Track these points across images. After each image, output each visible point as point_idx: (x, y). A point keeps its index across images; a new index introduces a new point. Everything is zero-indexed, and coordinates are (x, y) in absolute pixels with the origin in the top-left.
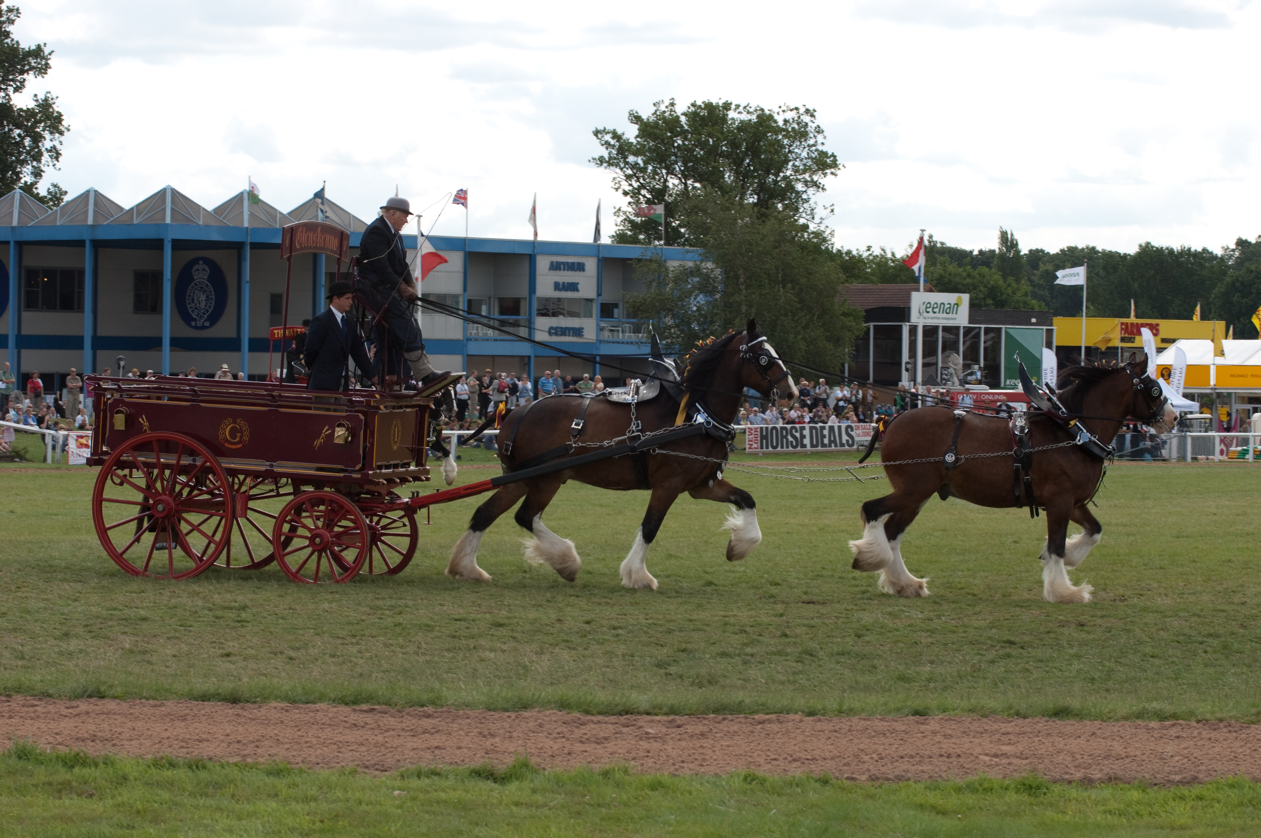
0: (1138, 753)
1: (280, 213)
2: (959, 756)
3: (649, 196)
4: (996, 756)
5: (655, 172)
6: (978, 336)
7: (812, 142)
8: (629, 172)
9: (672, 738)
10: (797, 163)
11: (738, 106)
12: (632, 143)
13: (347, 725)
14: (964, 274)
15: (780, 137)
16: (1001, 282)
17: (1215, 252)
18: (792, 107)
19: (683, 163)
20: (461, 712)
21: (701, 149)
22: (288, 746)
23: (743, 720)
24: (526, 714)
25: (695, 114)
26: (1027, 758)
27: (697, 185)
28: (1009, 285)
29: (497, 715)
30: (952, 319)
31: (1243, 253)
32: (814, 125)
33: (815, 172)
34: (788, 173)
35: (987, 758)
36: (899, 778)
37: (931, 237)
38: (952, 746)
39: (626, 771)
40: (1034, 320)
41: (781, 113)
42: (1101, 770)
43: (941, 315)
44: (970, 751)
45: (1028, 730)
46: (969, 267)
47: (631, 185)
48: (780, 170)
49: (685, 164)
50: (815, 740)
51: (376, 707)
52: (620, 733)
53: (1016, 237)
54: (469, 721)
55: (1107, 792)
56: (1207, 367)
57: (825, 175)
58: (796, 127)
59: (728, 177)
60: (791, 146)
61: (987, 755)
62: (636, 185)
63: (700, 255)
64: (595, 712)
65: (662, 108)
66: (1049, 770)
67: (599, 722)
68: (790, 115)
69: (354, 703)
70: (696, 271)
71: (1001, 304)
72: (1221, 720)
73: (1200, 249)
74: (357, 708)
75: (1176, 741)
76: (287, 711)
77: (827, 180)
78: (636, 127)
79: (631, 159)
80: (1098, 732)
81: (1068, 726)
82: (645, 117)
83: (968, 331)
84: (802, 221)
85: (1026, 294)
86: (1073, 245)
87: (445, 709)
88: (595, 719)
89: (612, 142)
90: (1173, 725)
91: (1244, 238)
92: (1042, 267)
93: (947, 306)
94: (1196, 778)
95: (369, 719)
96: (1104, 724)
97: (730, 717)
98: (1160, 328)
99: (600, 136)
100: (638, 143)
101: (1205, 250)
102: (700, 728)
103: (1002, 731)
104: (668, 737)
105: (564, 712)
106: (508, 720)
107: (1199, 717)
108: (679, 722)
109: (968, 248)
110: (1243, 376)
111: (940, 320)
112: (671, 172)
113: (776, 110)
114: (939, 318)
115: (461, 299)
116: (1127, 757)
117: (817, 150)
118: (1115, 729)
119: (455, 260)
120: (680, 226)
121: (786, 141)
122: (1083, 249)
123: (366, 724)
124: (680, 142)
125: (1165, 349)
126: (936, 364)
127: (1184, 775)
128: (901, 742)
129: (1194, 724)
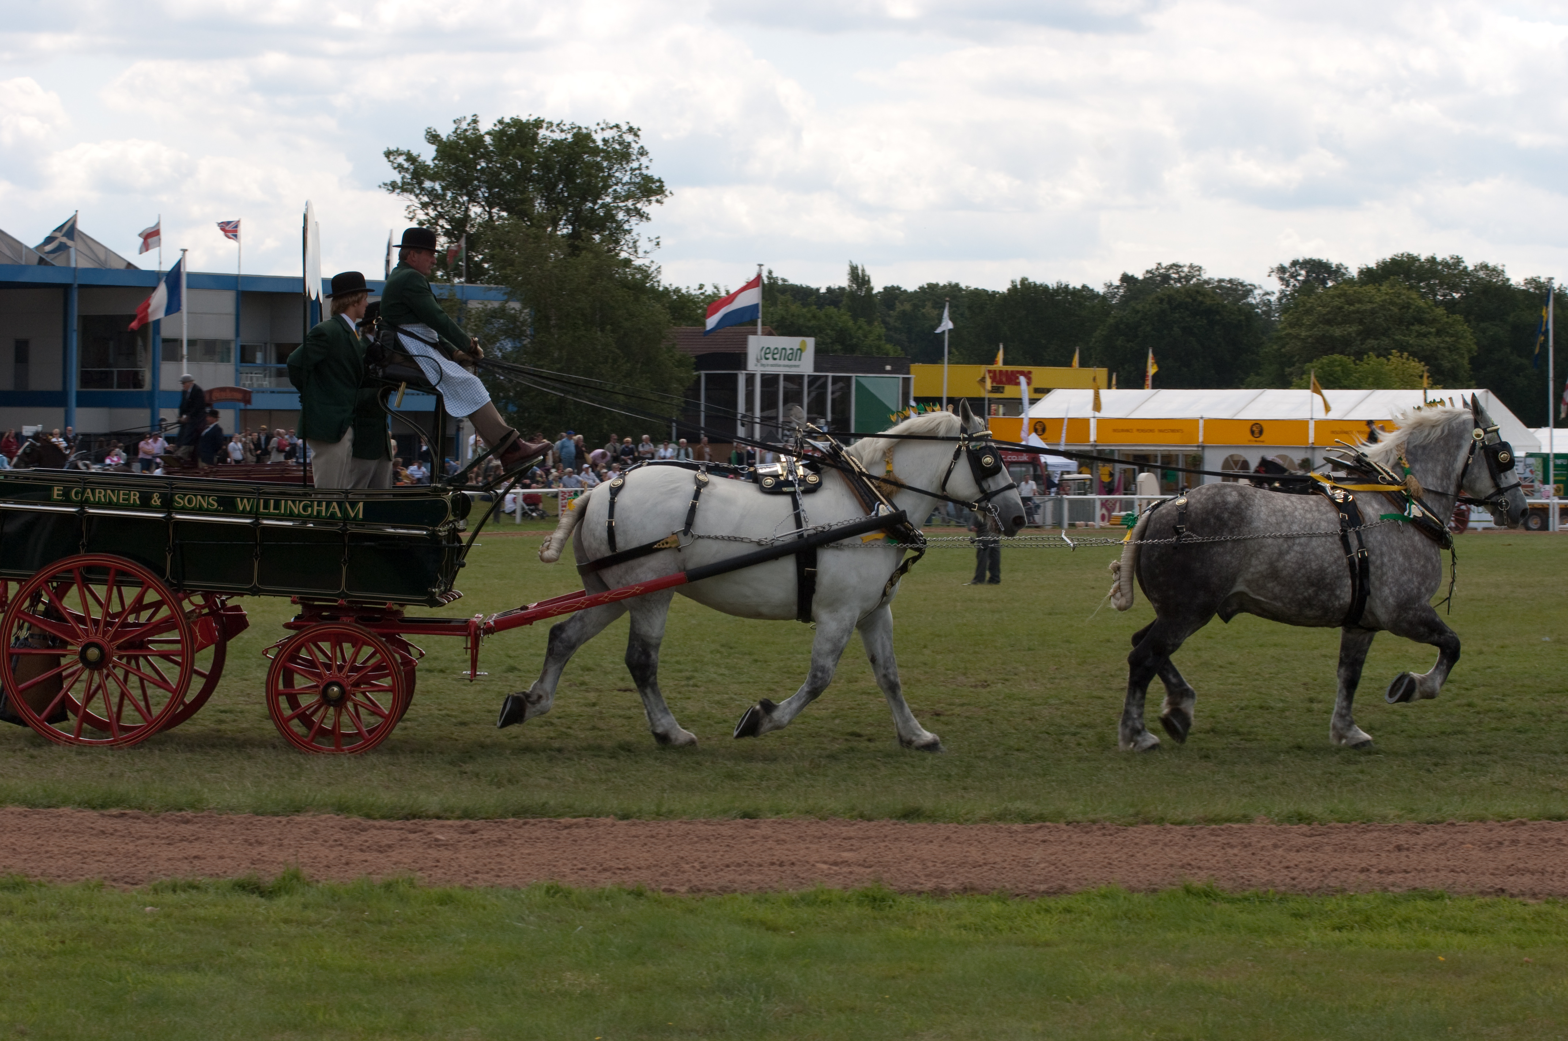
0: (998, 859)
1: (26, 247)
2: (793, 864)
3: (448, 227)
4: (835, 864)
5: (454, 198)
6: (824, 386)
7: (635, 165)
8: (425, 199)
9: (465, 846)
10: (618, 188)
11: (551, 124)
12: (428, 166)
13: (94, 832)
14: (809, 315)
15: (599, 159)
16: (851, 323)
17: (1096, 290)
18: (612, 124)
19: (487, 188)
20: (224, 817)
21: (509, 173)
22: (26, 856)
23: (546, 824)
24: (298, 819)
25: (502, 133)
26: (870, 867)
27: (505, 214)
28: (860, 328)
29: (265, 820)
30: (795, 366)
31: (1128, 290)
32: (638, 146)
33: (638, 200)
34: (608, 200)
35: (825, 867)
36: (723, 890)
37: (770, 272)
38: (786, 852)
39: (412, 884)
40: (888, 368)
41: (599, 131)
42: (955, 879)
43: (782, 362)
44: (807, 858)
45: (873, 834)
46: (814, 307)
47: (427, 214)
48: (598, 197)
49: (490, 189)
50: (629, 846)
51: (127, 811)
52: (406, 839)
53: (868, 272)
54: (233, 827)
55: (962, 905)
56: (1086, 421)
57: (650, 202)
58: (617, 147)
59: (539, 206)
60: (610, 169)
61: (825, 862)
62: (432, 213)
63: (505, 294)
64: (377, 816)
65: (464, 126)
66: (896, 880)
67: (382, 828)
68: (609, 134)
69: (103, 806)
70: (501, 312)
71: (851, 349)
72: (1094, 822)
73: (1079, 287)
74: (106, 812)
75: (1042, 846)
76: (25, 816)
77: (651, 208)
78: (434, 147)
79: (428, 184)
80: (954, 836)
81: (919, 829)
82: (444, 137)
83: (813, 380)
84: (623, 255)
85: (879, 338)
86: (934, 282)
87: (206, 813)
88: (377, 823)
89: (406, 165)
90: (1040, 828)
91: (1130, 274)
92: (899, 307)
93: (789, 352)
94: (1064, 887)
95: (119, 825)
96: (960, 827)
97: (532, 821)
98: (1033, 376)
99: (392, 158)
100: (436, 166)
101: (1084, 287)
102: (497, 834)
103: (844, 835)
104: (461, 844)
105: (342, 816)
106: (279, 826)
107: (1070, 819)
108: (473, 827)
109: (814, 285)
110: (1127, 431)
111: (781, 368)
112: (473, 199)
113: (593, 127)
114: (779, 366)
115: (233, 346)
116: (985, 864)
117: (641, 174)
118: (973, 833)
119: (227, 301)
120: (484, 260)
121: (605, 164)
122: (945, 286)
123: (116, 830)
124: (483, 164)
125: (1038, 400)
126: (776, 418)
127: (1050, 885)
128: (728, 849)
129: (1063, 826)
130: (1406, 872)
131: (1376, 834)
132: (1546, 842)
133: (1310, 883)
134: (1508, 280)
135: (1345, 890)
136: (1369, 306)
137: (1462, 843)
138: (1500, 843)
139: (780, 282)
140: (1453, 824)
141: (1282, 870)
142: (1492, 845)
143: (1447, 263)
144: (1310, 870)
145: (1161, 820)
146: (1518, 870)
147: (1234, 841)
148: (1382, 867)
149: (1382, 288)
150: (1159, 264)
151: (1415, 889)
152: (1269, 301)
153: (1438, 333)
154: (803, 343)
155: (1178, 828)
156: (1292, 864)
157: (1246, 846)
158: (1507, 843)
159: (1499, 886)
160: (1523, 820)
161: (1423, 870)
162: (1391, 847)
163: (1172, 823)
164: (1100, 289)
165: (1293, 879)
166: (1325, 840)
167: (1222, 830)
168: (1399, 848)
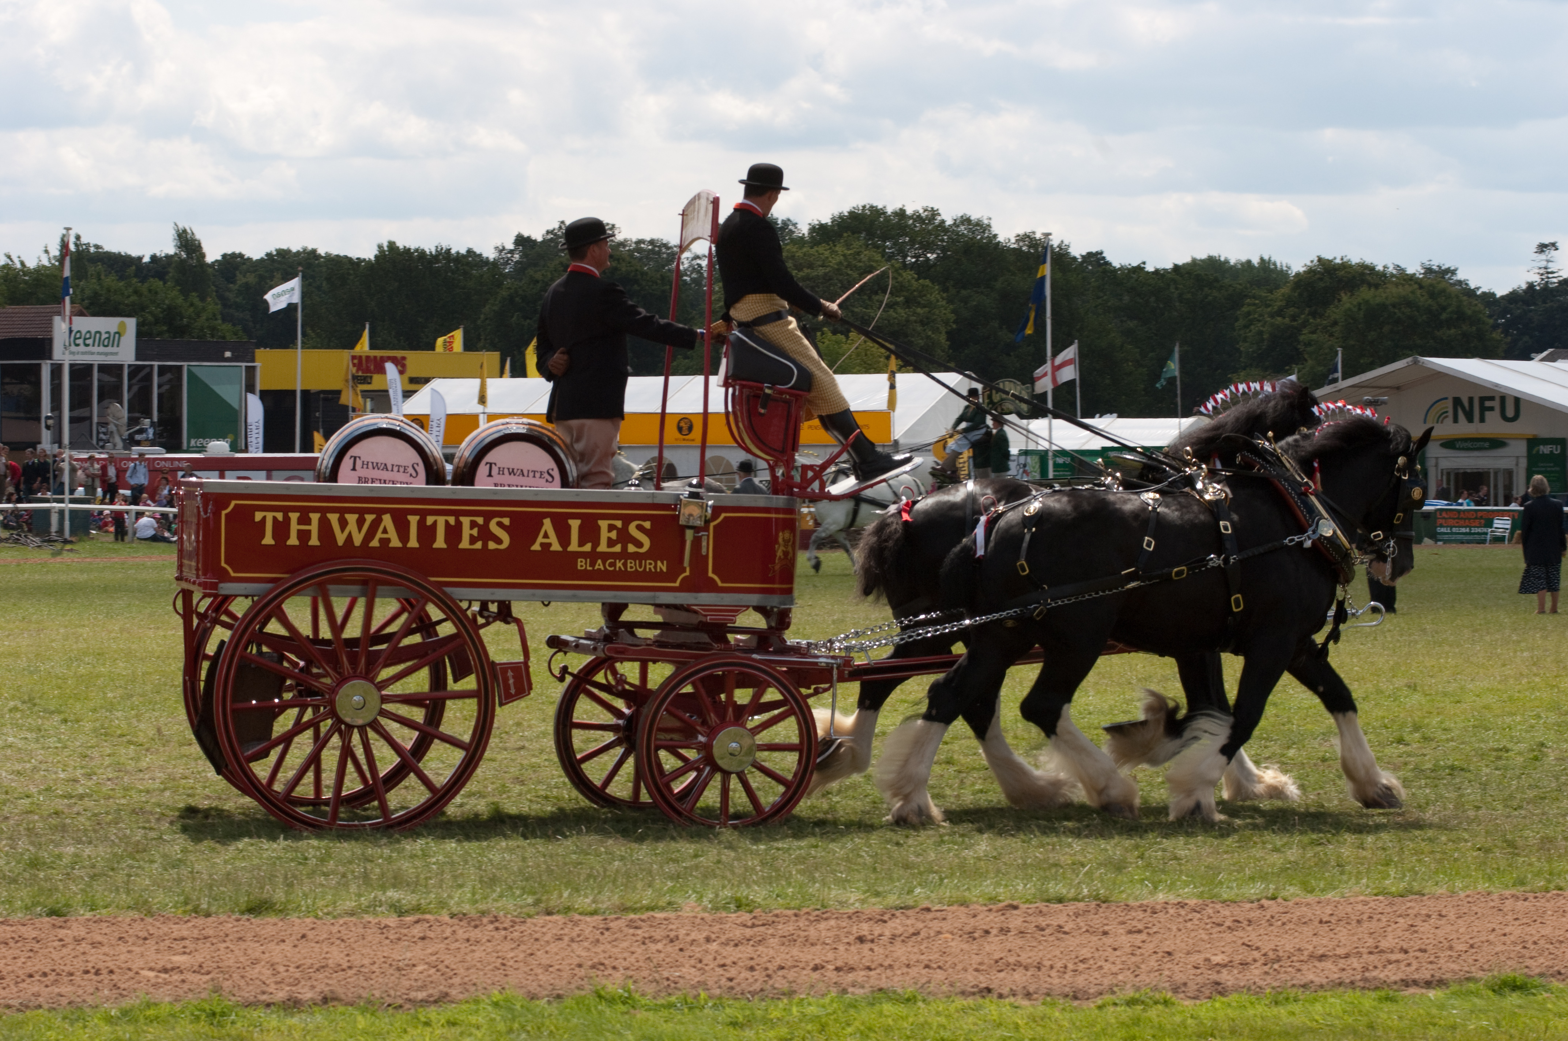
0: (366, 962)
2: (111, 972)
4: (165, 970)
6: (149, 377)
14: (128, 290)
16: (180, 301)
17: (485, 255)
26: (208, 973)
28: (192, 305)
30: (112, 354)
31: (524, 255)
35: (152, 974)
36: (25, 1005)
37: (79, 238)
38: (103, 957)
40: (228, 354)
42: (313, 987)
43: (96, 349)
44: (129, 965)
45: (211, 932)
46: (135, 280)
53: (199, 237)
55: (321, 1018)
56: (475, 417)
61: (151, 969)
66: (239, 989)
71: (180, 331)
72: (483, 913)
73: (463, 251)
75: (421, 944)
80: (311, 935)
81: (268, 924)
83: (134, 371)
85: (214, 317)
86: (285, 247)
90: (417, 922)
91: (526, 234)
92: (241, 280)
93: (104, 336)
94: (447, 994)
96: (319, 922)
98: (408, 362)
101: (470, 252)
103: (174, 935)
107: (455, 910)
109: (134, 253)
111: (95, 356)
114: (93, 354)
116: (350, 968)
118: (335, 929)
122: (298, 252)
125: (415, 392)
126: (90, 418)
127: (431, 991)
128: (31, 954)
129: (447, 919)
130: (869, 968)
131: (832, 922)
132: (1043, 930)
133: (750, 985)
134: (995, 236)
135: (795, 992)
136: (821, 271)
137: (939, 933)
138: (987, 932)
139: (92, 250)
140: (928, 910)
141: (717, 969)
142: (976, 935)
143: (919, 216)
144: (752, 969)
145: (568, 909)
146: (1008, 964)
147: (658, 934)
148: (839, 963)
149: (837, 249)
150: (563, 222)
151: (881, 990)
152: (700, 265)
153: (908, 303)
154: (122, 325)
155: (588, 919)
156: (728, 961)
157: (672, 941)
158: (994, 932)
159: (983, 985)
160: (1015, 903)
161: (890, 966)
162: (851, 938)
163: (580, 914)
164: (490, 254)
165: (731, 980)
166: (770, 931)
167: (643, 921)
168: (861, 939)
